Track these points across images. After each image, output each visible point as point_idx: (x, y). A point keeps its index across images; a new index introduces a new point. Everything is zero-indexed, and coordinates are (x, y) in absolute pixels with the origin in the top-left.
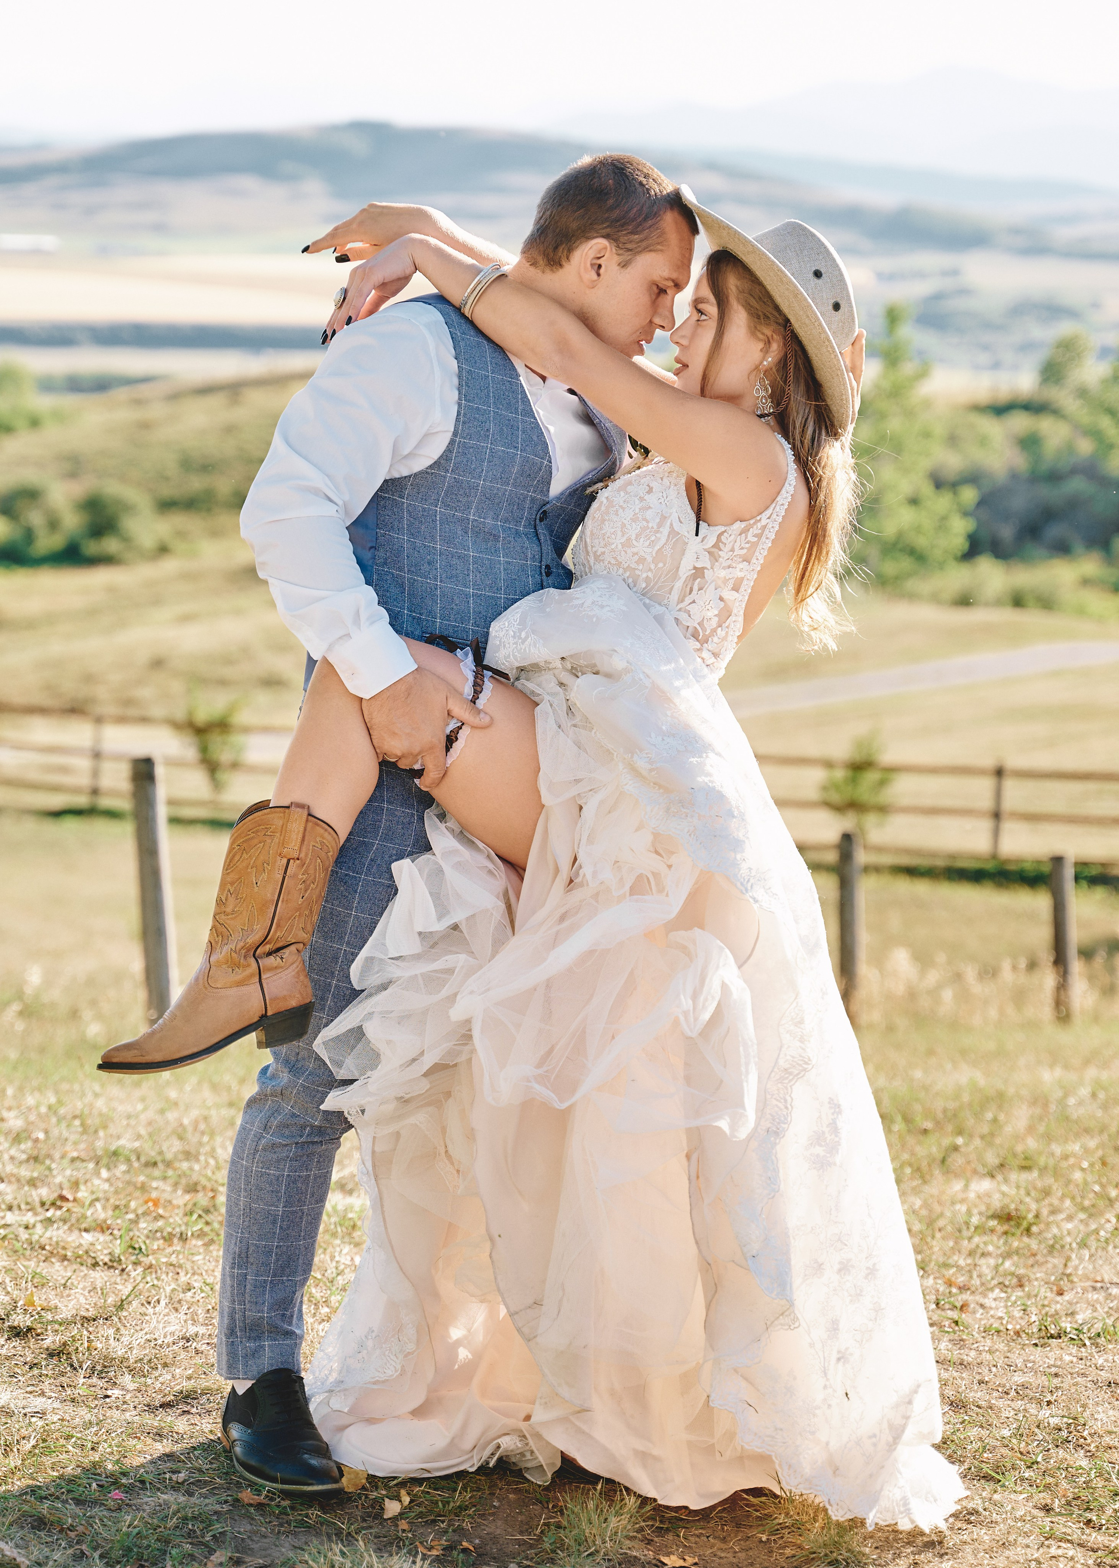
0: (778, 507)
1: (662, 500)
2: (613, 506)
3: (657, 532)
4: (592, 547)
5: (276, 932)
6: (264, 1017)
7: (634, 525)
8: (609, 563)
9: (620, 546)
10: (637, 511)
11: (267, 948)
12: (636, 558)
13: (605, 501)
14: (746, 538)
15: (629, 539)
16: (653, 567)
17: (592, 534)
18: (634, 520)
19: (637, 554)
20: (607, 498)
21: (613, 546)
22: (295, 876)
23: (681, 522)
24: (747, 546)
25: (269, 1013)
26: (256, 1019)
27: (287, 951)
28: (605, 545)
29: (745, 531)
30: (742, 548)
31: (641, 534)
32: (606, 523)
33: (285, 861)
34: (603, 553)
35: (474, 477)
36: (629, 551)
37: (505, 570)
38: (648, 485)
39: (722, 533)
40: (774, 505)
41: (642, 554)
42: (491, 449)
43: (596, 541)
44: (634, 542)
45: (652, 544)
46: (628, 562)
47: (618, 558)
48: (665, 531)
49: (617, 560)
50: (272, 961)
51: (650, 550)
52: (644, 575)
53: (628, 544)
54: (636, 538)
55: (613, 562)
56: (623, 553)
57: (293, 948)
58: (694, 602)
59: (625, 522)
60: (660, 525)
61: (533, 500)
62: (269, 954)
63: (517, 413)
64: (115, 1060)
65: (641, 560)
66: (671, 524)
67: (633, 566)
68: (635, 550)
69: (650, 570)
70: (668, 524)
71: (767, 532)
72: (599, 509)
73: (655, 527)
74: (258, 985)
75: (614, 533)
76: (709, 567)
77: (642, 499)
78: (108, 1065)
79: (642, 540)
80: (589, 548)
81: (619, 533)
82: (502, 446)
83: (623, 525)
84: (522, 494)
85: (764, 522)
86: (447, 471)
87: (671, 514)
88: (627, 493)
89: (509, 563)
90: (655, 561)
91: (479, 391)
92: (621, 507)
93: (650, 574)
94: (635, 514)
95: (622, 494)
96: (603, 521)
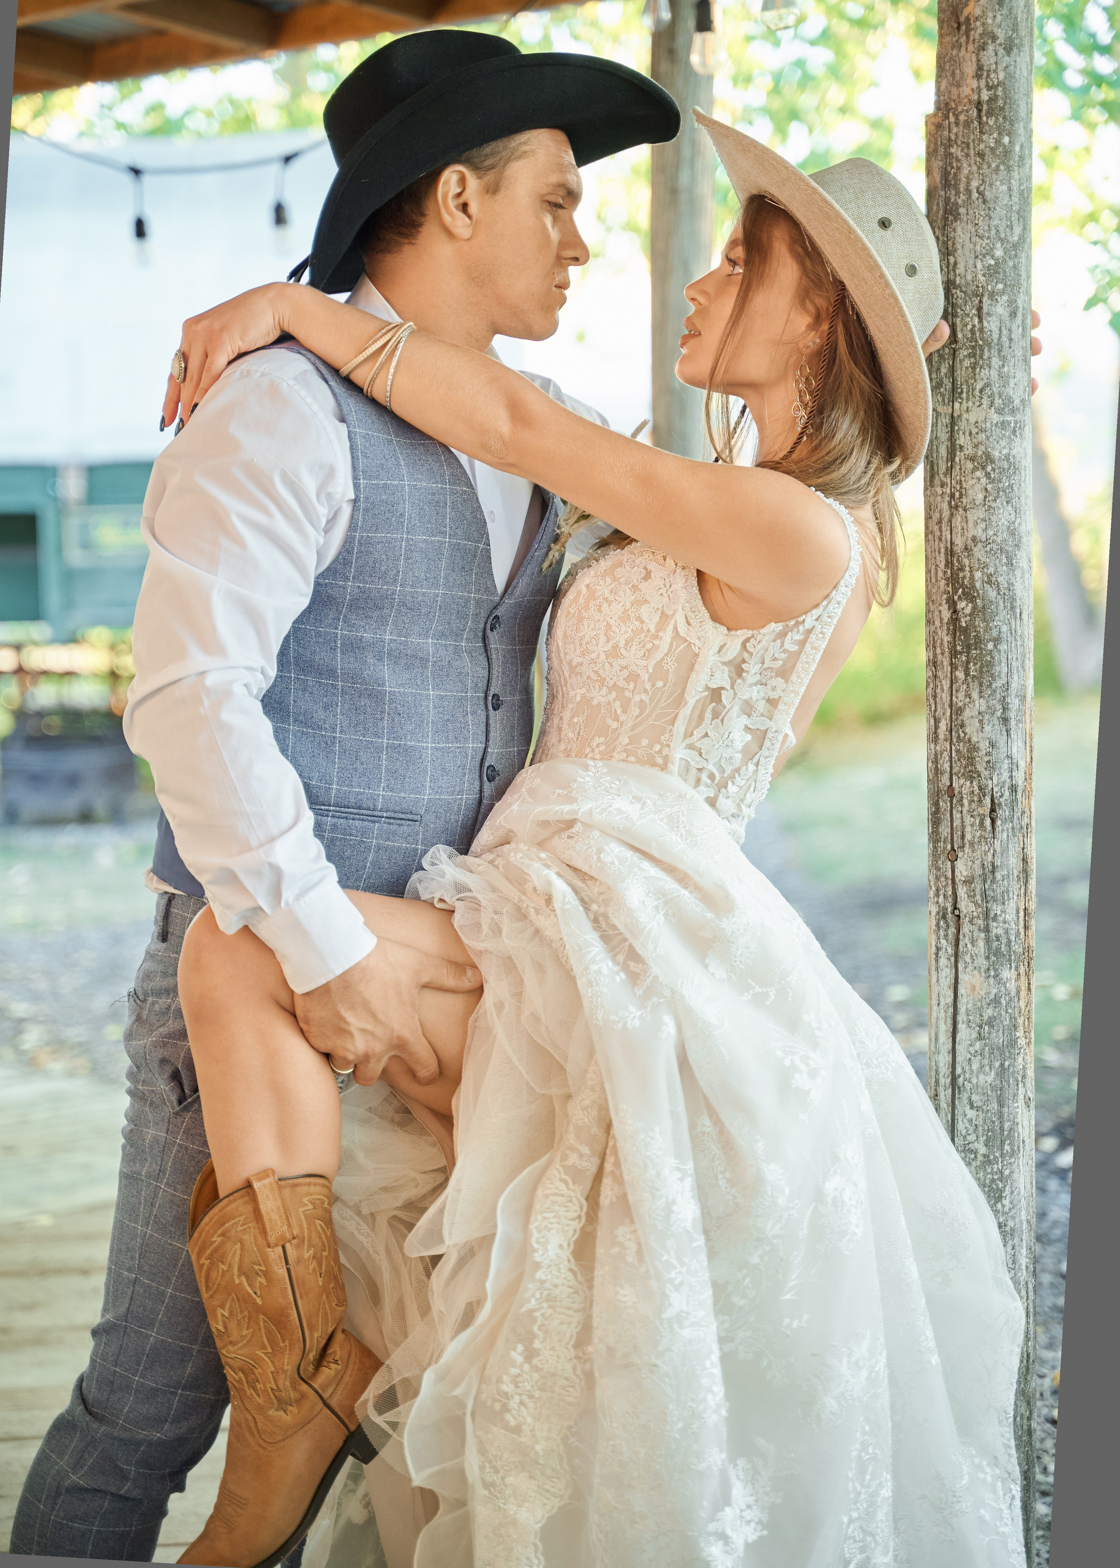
0: (831, 607)
1: (663, 591)
2: (595, 599)
3: (656, 637)
4: (566, 654)
7: (623, 628)
8: (589, 677)
9: (603, 657)
10: (628, 606)
12: (626, 673)
13: (584, 590)
14: (782, 645)
15: (616, 647)
16: (648, 686)
17: (565, 636)
18: (625, 618)
19: (626, 667)
20: (588, 586)
21: (594, 656)
23: (689, 624)
24: (783, 656)
28: (583, 654)
29: (782, 635)
30: (775, 659)
31: (632, 640)
32: (585, 622)
33: (279, 1250)
34: (581, 664)
35: (387, 583)
36: (615, 664)
37: (435, 707)
38: (645, 568)
39: (747, 640)
40: (825, 603)
41: (634, 668)
42: (408, 540)
43: (571, 646)
44: (623, 651)
45: (648, 655)
46: (615, 679)
47: (601, 672)
48: (667, 636)
49: (599, 676)
51: (644, 663)
52: (637, 698)
53: (614, 653)
54: (626, 645)
55: (594, 676)
56: (607, 665)
58: (706, 735)
59: (612, 622)
60: (660, 626)
61: (478, 602)
65: (633, 677)
66: (675, 628)
67: (622, 684)
68: (623, 663)
69: (646, 691)
70: (671, 626)
71: (813, 637)
72: (575, 600)
73: (653, 630)
75: (596, 637)
76: (728, 687)
77: (635, 588)
79: (634, 647)
80: (562, 655)
81: (603, 638)
82: (424, 534)
83: (609, 626)
84: (461, 597)
85: (808, 624)
86: (347, 578)
87: (676, 611)
88: (615, 579)
89: (441, 698)
90: (652, 679)
91: (383, 461)
92: (606, 599)
93: (644, 697)
94: (625, 611)
95: (608, 580)
96: (581, 619)
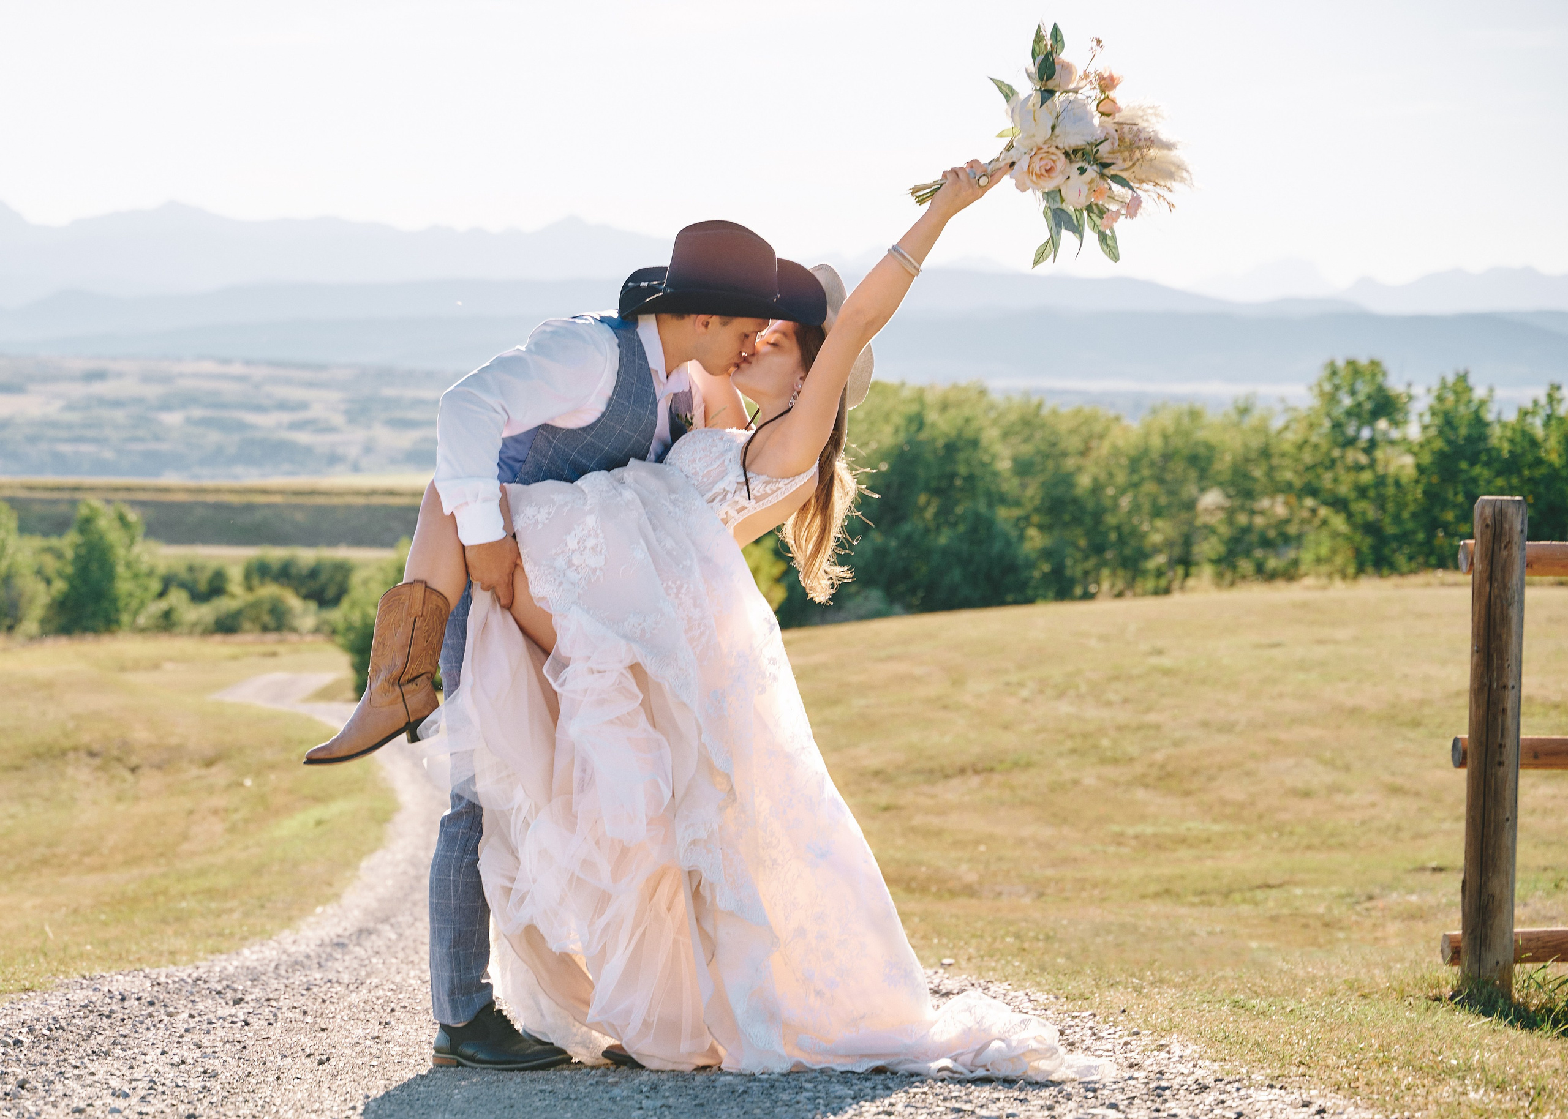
5: (410, 667)
6: (408, 723)
11: (407, 677)
22: (420, 627)
25: (412, 720)
26: (403, 725)
27: (420, 679)
33: (413, 619)
50: (411, 687)
57: (424, 677)
62: (409, 681)
63: (646, 411)
64: (313, 758)
74: (402, 703)
78: (311, 761)
85: (781, 484)
